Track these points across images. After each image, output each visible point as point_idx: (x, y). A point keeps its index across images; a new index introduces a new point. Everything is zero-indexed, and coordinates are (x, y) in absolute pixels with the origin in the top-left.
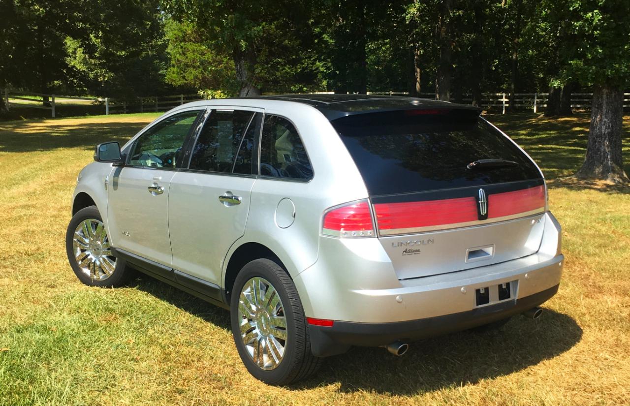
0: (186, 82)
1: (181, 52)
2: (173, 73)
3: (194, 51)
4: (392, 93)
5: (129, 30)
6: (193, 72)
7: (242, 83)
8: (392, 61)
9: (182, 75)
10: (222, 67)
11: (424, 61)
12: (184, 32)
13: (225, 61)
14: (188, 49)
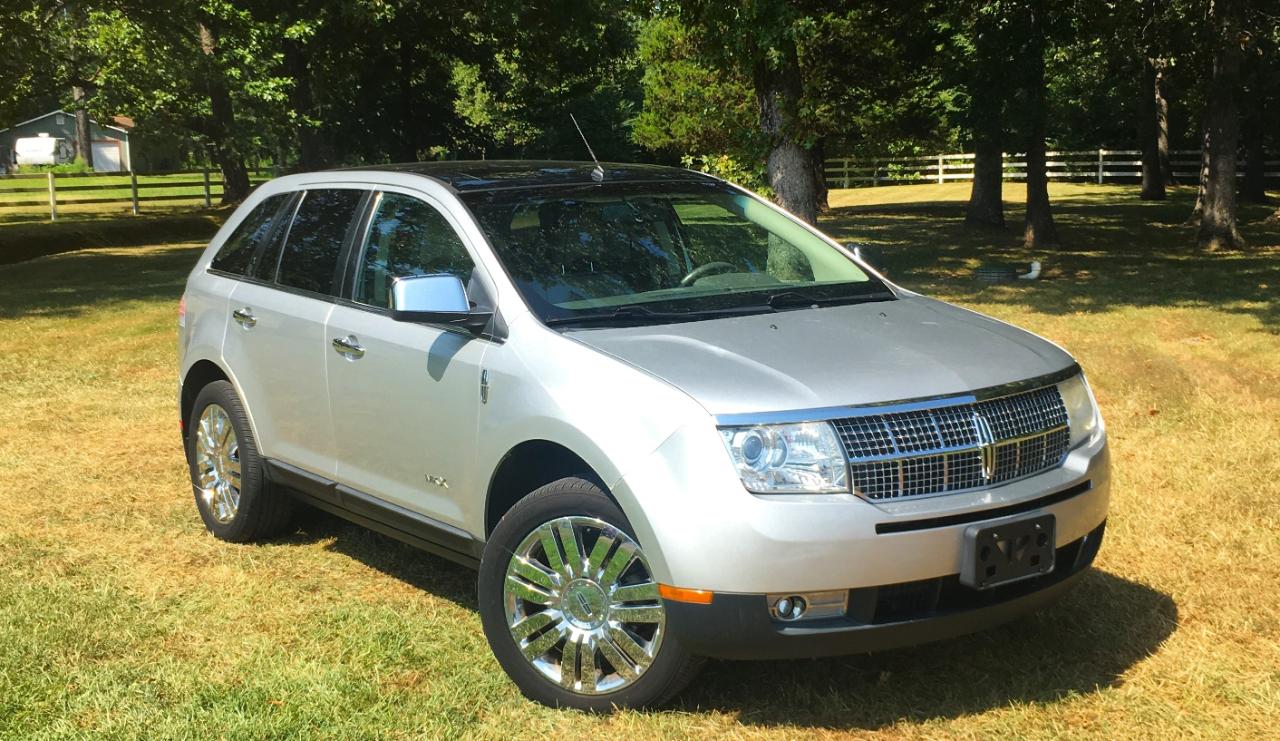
0: (672, 141)
1: (663, 82)
2: (648, 124)
3: (688, 78)
4: (1103, 152)
5: (566, 43)
6: (686, 121)
7: (773, 139)
8: (1105, 86)
9: (663, 128)
10: (742, 108)
11: (1176, 83)
12: (670, 41)
13: (749, 95)
14: (676, 75)
